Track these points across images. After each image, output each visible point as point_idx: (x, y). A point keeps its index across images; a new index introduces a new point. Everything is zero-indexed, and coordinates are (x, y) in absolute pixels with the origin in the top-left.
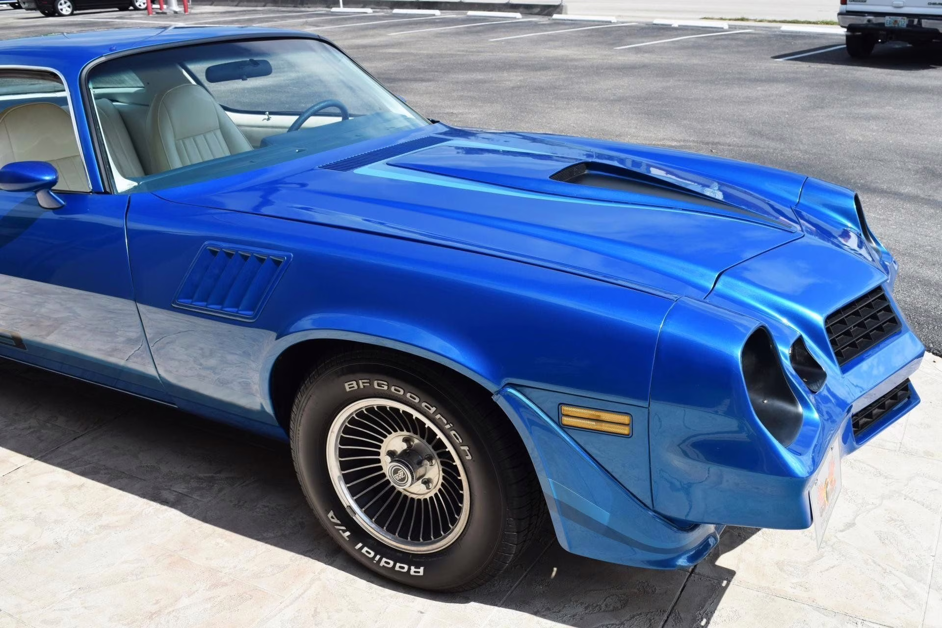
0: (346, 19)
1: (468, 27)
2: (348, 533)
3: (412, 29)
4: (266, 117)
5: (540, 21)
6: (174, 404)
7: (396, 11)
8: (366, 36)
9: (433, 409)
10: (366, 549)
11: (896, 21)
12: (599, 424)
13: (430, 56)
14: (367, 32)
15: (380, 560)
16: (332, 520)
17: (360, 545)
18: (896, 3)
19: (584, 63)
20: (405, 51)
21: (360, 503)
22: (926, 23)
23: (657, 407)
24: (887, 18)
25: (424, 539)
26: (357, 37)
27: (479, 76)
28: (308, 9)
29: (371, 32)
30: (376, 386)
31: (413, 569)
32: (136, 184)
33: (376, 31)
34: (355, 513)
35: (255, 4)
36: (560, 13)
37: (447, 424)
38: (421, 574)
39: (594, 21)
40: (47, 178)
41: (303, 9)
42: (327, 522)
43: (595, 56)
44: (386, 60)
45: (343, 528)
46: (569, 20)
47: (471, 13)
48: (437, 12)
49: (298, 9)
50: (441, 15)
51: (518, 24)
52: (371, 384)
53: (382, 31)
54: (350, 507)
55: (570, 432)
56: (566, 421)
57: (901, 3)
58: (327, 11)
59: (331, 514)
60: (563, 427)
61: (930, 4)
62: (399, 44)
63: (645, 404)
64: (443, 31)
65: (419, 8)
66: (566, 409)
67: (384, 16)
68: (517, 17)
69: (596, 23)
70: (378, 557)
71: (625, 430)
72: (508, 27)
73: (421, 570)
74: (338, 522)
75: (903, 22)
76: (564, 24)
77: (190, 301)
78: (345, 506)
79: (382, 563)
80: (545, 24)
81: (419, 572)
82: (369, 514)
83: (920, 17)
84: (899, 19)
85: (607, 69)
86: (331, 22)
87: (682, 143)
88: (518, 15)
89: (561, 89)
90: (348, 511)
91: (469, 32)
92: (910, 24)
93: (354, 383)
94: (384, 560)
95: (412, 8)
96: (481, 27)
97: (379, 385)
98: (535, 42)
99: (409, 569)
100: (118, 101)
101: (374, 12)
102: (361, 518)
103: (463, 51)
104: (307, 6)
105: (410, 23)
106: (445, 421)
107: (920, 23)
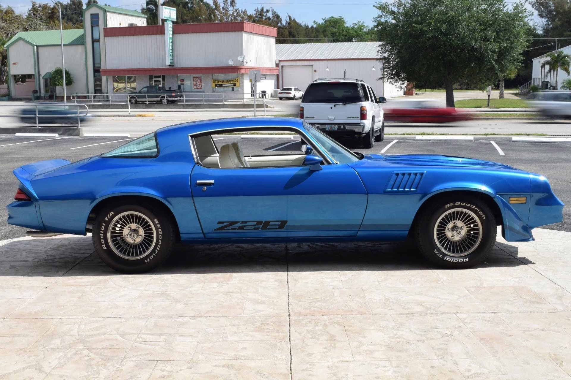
2: (441, 255)
4: (250, 158)
10: (448, 259)
11: (331, 127)
12: (519, 201)
18: (330, 118)
22: (347, 127)
24: (327, 126)
34: (442, 249)
55: (513, 205)
57: (333, 118)
59: (435, 251)
60: (510, 204)
61: (348, 118)
63: (530, 194)
66: (512, 199)
68: (56, 136)
71: (524, 202)
74: (438, 252)
75: (335, 128)
77: (391, 190)
78: (439, 247)
79: (454, 261)
81: (467, 260)
83: (344, 124)
84: (333, 126)
92: (339, 127)
93: (449, 205)
99: (463, 260)
102: (444, 251)
107: (344, 128)
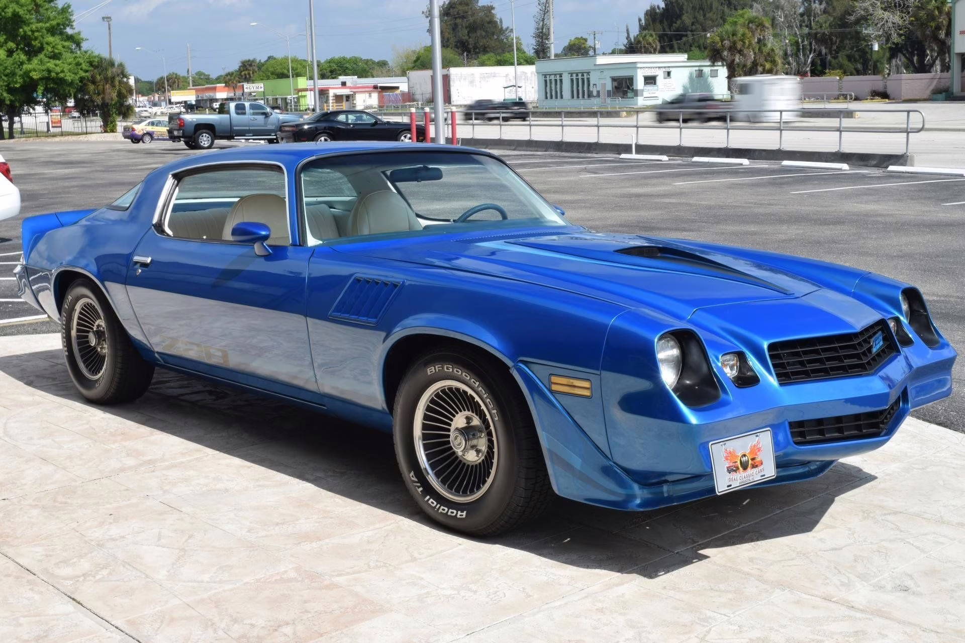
0: (632, 167)
1: (774, 179)
2: (421, 489)
3: (706, 178)
5: (870, 174)
6: (324, 406)
7: (696, 159)
8: (647, 185)
9: (478, 383)
10: (431, 500)
12: (573, 389)
13: (710, 207)
14: (649, 181)
15: (440, 507)
16: (412, 478)
17: (428, 497)
19: (889, 219)
20: (683, 201)
21: (433, 466)
23: (606, 374)
25: (470, 492)
26: (632, 186)
27: (753, 228)
28: (595, 155)
29: (655, 181)
30: (446, 370)
31: (459, 513)
32: (321, 242)
33: (661, 180)
34: (428, 473)
35: (536, 149)
36: (904, 164)
37: (485, 394)
38: (464, 516)
39: (940, 174)
40: (264, 233)
41: (589, 155)
42: (408, 480)
43: (910, 212)
44: (656, 209)
45: (419, 484)
46: (908, 173)
47: (786, 163)
48: (745, 162)
49: (583, 155)
50: (749, 165)
51: (839, 176)
52: (443, 368)
53: (668, 181)
54: (426, 469)
55: (557, 396)
56: (554, 387)
58: (616, 158)
59: (412, 474)
60: (552, 392)
62: (681, 194)
63: (598, 372)
64: (740, 182)
65: (728, 157)
66: (554, 379)
67: (679, 165)
68: (843, 169)
69: (942, 177)
70: (439, 505)
71: (587, 393)
72: (824, 179)
73: (464, 513)
74: (416, 480)
76: (899, 177)
77: (340, 314)
78: (422, 468)
79: (441, 510)
80: (873, 177)
81: (462, 515)
82: (438, 475)
85: (914, 225)
86: (613, 169)
87: (942, 298)
88: (845, 166)
89: (840, 244)
90: (424, 471)
91: (773, 183)
93: (433, 368)
94: (442, 507)
95: (718, 157)
96: (790, 179)
97: (447, 369)
98: (846, 196)
99: (457, 513)
100: (334, 208)
101: (669, 160)
102: (432, 479)
103: (752, 203)
104: (594, 152)
105: (706, 173)
106: (484, 392)
